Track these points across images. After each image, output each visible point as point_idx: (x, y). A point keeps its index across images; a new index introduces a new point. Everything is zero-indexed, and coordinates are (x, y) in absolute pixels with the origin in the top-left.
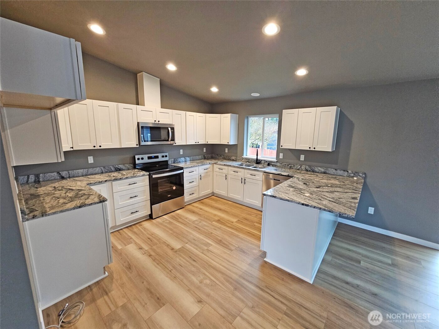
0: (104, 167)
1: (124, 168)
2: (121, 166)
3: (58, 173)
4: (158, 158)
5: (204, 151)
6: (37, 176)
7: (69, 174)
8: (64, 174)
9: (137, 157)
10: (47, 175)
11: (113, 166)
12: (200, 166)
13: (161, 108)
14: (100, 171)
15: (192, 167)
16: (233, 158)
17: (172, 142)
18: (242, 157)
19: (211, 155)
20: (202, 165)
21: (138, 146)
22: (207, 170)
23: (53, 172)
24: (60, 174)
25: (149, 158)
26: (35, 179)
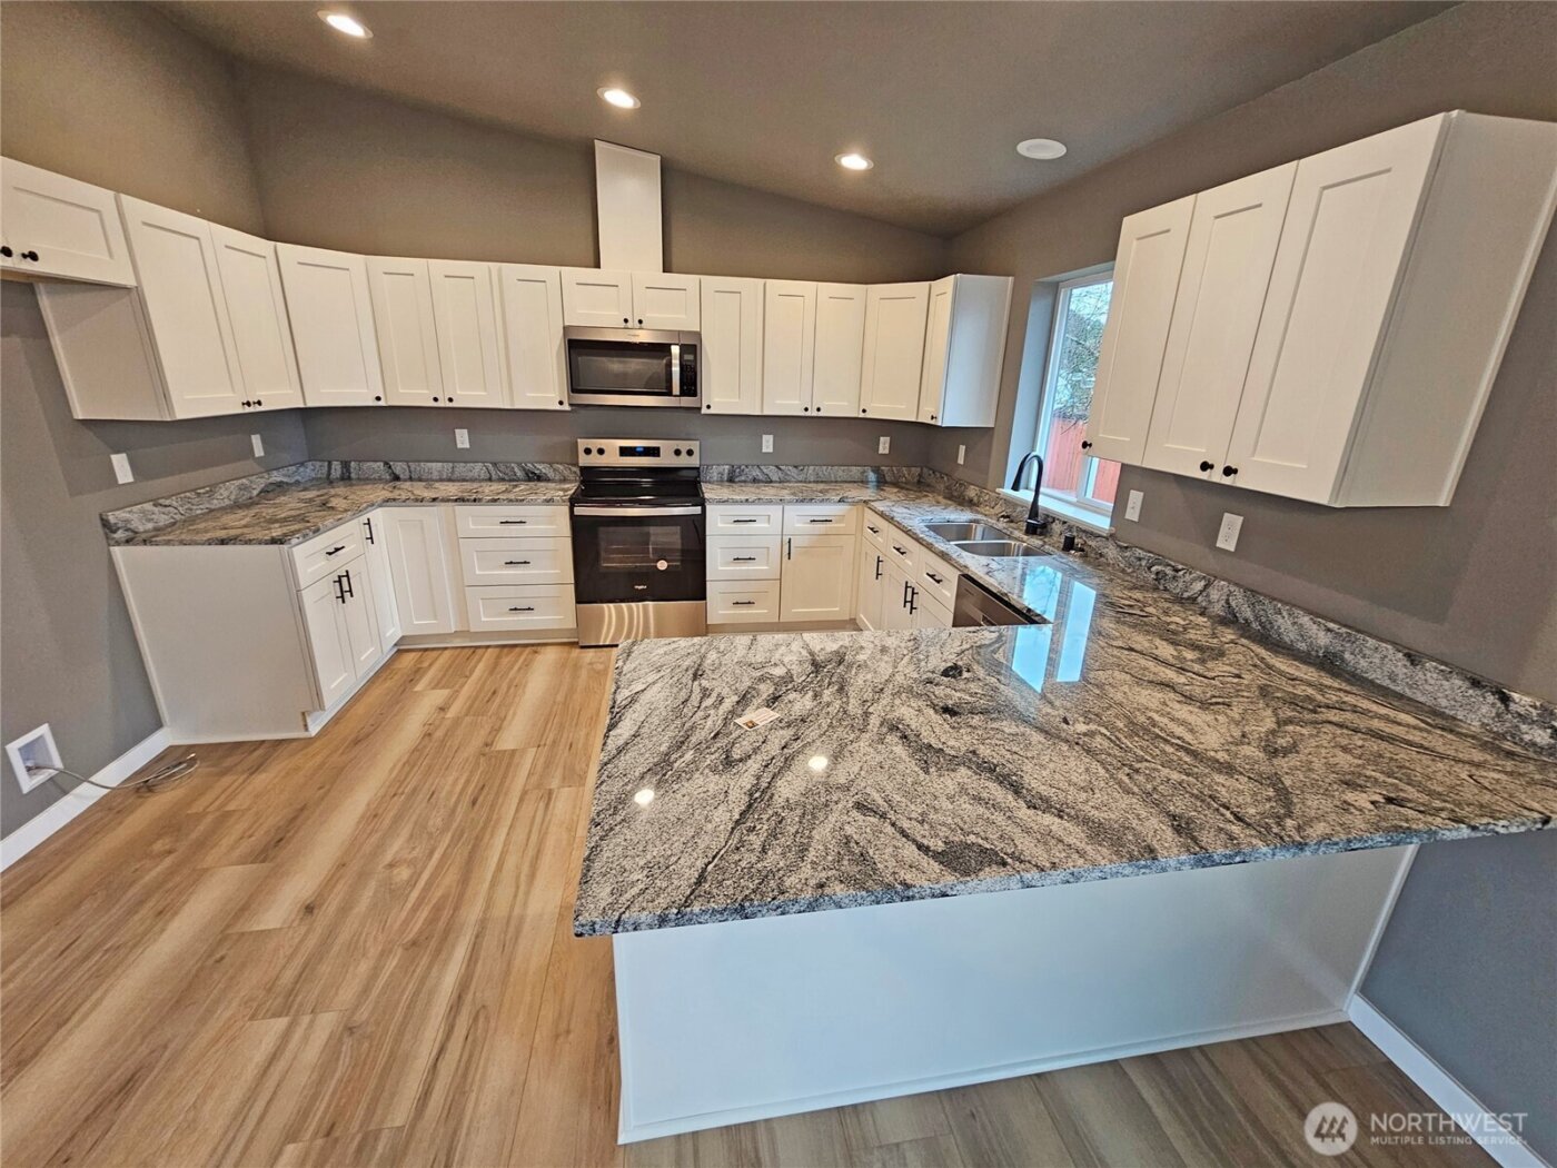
0: (495, 464)
1: (551, 474)
2: (543, 468)
3: (386, 463)
4: (658, 455)
5: (881, 451)
6: (346, 465)
7: (410, 472)
8: (399, 468)
9: (582, 444)
10: (366, 465)
11: (519, 464)
12: (790, 502)
13: (664, 271)
14: (484, 475)
15: (747, 500)
16: (972, 492)
17: (687, 401)
18: (998, 490)
19: (916, 471)
20: (802, 501)
21: (566, 407)
22: (828, 525)
23: (376, 461)
24: (390, 467)
25: (625, 452)
26: (343, 473)
